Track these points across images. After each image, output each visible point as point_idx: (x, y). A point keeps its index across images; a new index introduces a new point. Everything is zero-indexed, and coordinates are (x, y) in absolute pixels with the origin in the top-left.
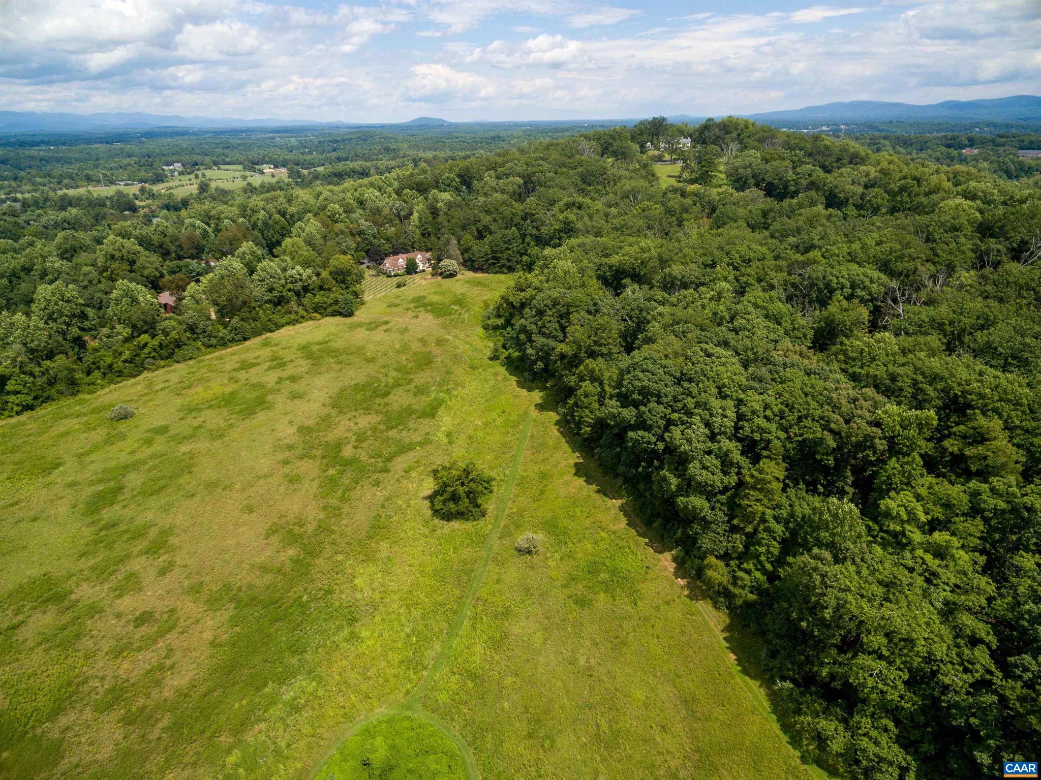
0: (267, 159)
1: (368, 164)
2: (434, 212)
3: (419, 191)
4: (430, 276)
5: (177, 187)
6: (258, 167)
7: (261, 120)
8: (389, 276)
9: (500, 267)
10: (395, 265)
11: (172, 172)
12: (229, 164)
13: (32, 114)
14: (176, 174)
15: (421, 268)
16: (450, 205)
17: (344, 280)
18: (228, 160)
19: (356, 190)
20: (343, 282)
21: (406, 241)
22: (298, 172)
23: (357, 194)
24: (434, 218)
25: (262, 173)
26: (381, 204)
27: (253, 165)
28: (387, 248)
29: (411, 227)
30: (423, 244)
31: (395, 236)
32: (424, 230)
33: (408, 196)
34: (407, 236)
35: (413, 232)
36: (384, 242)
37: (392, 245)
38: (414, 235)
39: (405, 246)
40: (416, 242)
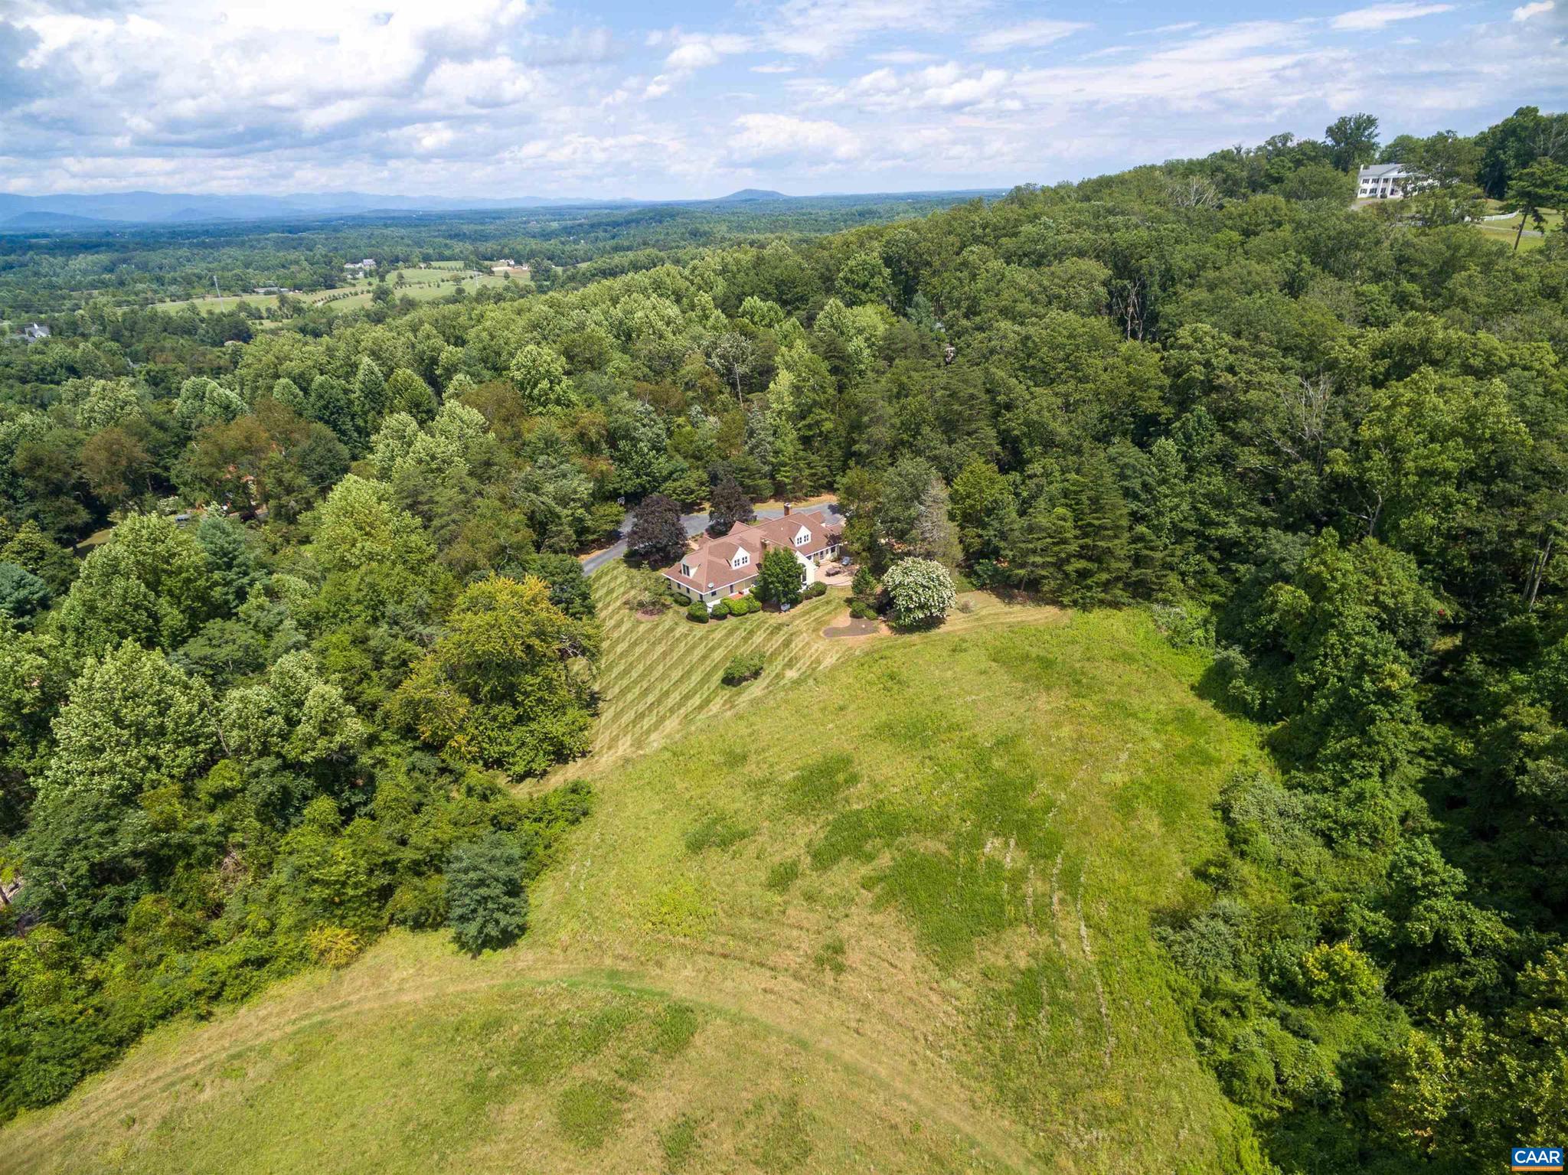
0: (506, 251)
1: (662, 254)
2: (840, 364)
3: (784, 303)
4: (844, 619)
5: (345, 296)
6: (487, 263)
7: (517, 199)
8: (696, 618)
9: (1106, 586)
10: (720, 573)
11: (354, 272)
12: (449, 259)
13: (209, 198)
14: (361, 274)
15: (810, 580)
16: (888, 351)
17: (512, 688)
18: (447, 253)
19: (615, 301)
20: (507, 694)
21: (754, 462)
22: (547, 271)
23: (617, 312)
24: (841, 389)
25: (491, 273)
26: (680, 342)
27: (481, 261)
28: (693, 486)
29: (769, 418)
30: (807, 472)
31: (721, 445)
32: (809, 427)
33: (756, 319)
34: (757, 446)
35: (775, 433)
36: (686, 465)
37: (709, 473)
38: (779, 444)
39: (749, 477)
40: (785, 465)
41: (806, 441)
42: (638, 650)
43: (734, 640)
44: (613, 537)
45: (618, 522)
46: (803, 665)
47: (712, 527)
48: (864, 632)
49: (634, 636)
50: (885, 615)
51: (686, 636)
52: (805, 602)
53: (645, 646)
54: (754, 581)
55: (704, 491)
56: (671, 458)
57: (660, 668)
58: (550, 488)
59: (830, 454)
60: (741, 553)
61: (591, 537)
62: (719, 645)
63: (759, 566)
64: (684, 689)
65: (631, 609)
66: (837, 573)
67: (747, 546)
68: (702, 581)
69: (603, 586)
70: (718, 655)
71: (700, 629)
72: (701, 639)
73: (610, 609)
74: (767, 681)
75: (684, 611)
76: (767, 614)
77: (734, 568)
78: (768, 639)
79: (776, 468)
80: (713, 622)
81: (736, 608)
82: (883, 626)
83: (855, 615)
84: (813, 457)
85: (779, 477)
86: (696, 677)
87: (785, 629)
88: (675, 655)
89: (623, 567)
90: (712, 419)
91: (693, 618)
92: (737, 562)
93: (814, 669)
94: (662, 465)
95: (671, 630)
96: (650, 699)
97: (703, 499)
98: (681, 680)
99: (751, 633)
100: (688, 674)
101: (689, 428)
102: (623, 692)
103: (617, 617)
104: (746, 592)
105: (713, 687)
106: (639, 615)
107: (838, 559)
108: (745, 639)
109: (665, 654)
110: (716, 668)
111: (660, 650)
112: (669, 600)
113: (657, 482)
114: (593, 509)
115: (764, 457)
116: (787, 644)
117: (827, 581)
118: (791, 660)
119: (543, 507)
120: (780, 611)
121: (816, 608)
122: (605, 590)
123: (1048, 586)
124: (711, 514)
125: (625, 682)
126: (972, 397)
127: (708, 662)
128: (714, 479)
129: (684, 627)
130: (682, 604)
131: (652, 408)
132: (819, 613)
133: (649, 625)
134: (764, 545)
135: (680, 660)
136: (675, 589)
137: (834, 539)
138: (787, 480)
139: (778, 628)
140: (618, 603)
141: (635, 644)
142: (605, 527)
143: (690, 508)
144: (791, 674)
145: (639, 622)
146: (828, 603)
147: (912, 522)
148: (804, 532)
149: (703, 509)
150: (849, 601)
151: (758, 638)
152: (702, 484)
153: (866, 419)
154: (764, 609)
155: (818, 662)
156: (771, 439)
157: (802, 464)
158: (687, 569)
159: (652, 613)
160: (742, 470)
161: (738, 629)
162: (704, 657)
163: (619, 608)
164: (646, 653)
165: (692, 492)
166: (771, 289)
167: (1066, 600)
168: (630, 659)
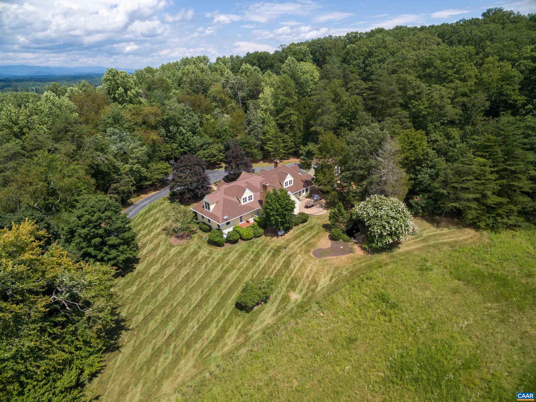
4: (325, 242)
8: (214, 243)
10: (232, 208)
28: (215, 152)
29: (260, 114)
30: (282, 145)
31: (231, 130)
32: (283, 118)
33: (248, 74)
34: (252, 130)
35: (263, 122)
36: (211, 141)
37: (225, 146)
38: (266, 127)
39: (248, 147)
40: (269, 140)
41: (281, 127)
42: (167, 272)
43: (245, 263)
44: (163, 183)
45: (167, 174)
46: (302, 285)
47: (227, 177)
48: (343, 252)
49: (166, 259)
50: (355, 237)
51: (206, 258)
52: (295, 228)
53: (173, 268)
54: (257, 213)
55: (221, 156)
56: (202, 136)
57: (183, 291)
58: (113, 148)
59: (295, 135)
60: (248, 193)
61: (147, 183)
62: (233, 267)
63: (261, 202)
64: (202, 315)
65: (167, 234)
66: (313, 206)
67: (252, 189)
68: (219, 215)
69: (151, 216)
70: (232, 277)
71: (218, 252)
72: (218, 261)
73: (152, 234)
74: (276, 304)
75: (206, 236)
76: (268, 238)
77: (243, 204)
78: (272, 260)
79: (264, 143)
80: (228, 246)
81: (245, 235)
82: (356, 247)
83: (333, 238)
84: (286, 136)
85: (266, 147)
86: (213, 301)
87: (284, 251)
88: (197, 277)
89: (167, 203)
90: (226, 116)
91: (212, 243)
92: (245, 200)
93: (313, 290)
94: (197, 140)
95: (195, 253)
96: (170, 328)
97: (221, 161)
98: (199, 306)
99: (258, 256)
100: (206, 298)
101: (212, 120)
102: (146, 320)
103: (156, 242)
104: (251, 220)
105: (228, 313)
106: (172, 240)
107: (310, 196)
108: (254, 261)
109: (188, 276)
110: (230, 290)
111: (184, 272)
112: (195, 227)
113: (193, 151)
114: (149, 165)
115: (257, 136)
116: (287, 264)
117: (307, 211)
118: (292, 281)
119: (106, 162)
120: (278, 236)
121: (303, 233)
122: (152, 219)
123: (471, 215)
124: (226, 168)
125: (151, 307)
126: (392, 92)
127: (223, 285)
128: (227, 148)
129: (205, 250)
130: (205, 231)
131: (191, 109)
132: (306, 237)
133: (179, 249)
134: (265, 187)
135: (200, 282)
136: (200, 219)
137: (307, 183)
138: (271, 150)
139: (278, 251)
140: (158, 230)
141: (165, 266)
142: (156, 176)
143: (213, 165)
144: (295, 297)
145: (171, 246)
146: (311, 228)
147: (369, 169)
148: (289, 178)
149: (221, 167)
150: (326, 227)
151: (264, 260)
152: (220, 151)
153: (320, 111)
154: (266, 234)
155: (315, 282)
156: (261, 125)
157: (279, 140)
158: (208, 206)
159: (182, 237)
160: (244, 143)
161: (247, 251)
162: (220, 280)
163: (159, 234)
164: (173, 275)
165: (215, 156)
166: (255, 61)
167: (482, 225)
168: (160, 281)
